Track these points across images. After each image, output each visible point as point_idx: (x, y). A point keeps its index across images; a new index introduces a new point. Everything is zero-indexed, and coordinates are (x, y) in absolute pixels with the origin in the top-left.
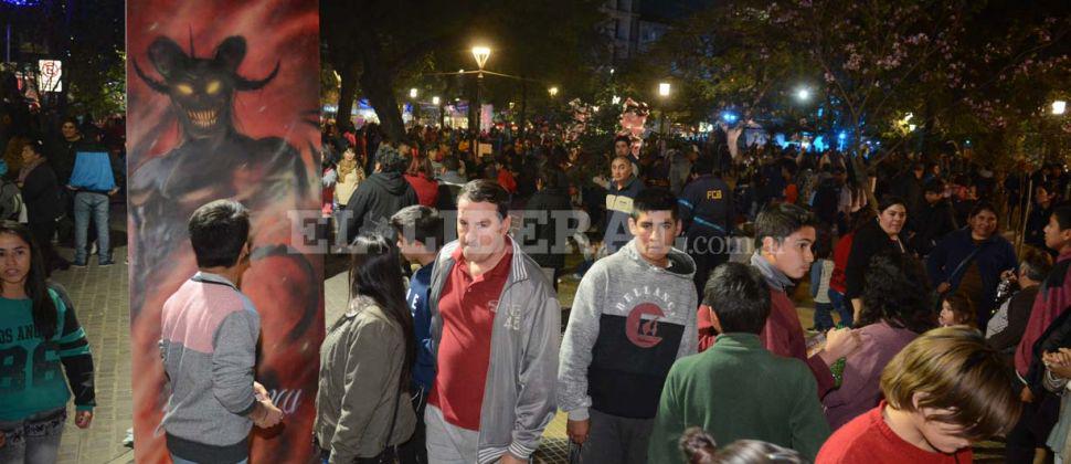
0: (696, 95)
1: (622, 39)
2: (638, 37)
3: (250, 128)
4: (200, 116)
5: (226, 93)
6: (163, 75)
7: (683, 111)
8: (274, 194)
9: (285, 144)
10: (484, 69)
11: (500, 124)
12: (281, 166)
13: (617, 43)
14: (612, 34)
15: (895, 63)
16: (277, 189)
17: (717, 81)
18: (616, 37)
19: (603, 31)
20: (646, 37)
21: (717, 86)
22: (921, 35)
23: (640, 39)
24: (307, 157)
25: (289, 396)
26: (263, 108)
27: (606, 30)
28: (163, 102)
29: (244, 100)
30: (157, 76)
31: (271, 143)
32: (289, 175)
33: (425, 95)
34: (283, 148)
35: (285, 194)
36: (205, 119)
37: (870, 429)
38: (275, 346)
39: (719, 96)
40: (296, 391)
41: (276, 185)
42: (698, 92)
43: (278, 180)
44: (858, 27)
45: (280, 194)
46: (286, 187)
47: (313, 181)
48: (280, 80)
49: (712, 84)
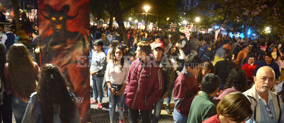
0: (207, 21)
1: (188, 5)
2: (193, 4)
3: (71, 29)
4: (58, 26)
5: (64, 20)
6: (48, 15)
7: (203, 25)
8: (77, 47)
9: (80, 33)
10: (148, 13)
11: (154, 28)
12: (79, 39)
13: (187, 6)
14: (186, 3)
15: (257, 13)
16: (78, 45)
17: (213, 17)
18: (187, 4)
19: (183, 2)
20: (195, 4)
21: (213, 19)
22: (265, 5)
23: (194, 5)
24: (86, 37)
25: (81, 98)
26: (74, 24)
27: (184, 2)
28: (48, 22)
29: (69, 22)
30: (46, 15)
31: (76, 33)
32: (81, 42)
33: (133, 20)
34: (79, 35)
35: (80, 47)
36: (59, 27)
37: (214, 120)
38: (77, 86)
39: (214, 21)
40: (82, 97)
41: (77, 44)
42: (208, 20)
43: (78, 43)
44: (249, 3)
45: (78, 47)
46: (80, 45)
47: (87, 43)
48: (78, 17)
49: (212, 18)
